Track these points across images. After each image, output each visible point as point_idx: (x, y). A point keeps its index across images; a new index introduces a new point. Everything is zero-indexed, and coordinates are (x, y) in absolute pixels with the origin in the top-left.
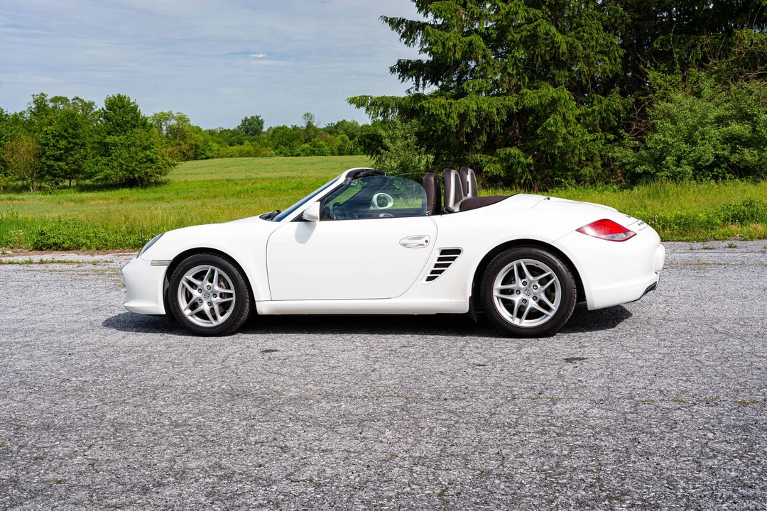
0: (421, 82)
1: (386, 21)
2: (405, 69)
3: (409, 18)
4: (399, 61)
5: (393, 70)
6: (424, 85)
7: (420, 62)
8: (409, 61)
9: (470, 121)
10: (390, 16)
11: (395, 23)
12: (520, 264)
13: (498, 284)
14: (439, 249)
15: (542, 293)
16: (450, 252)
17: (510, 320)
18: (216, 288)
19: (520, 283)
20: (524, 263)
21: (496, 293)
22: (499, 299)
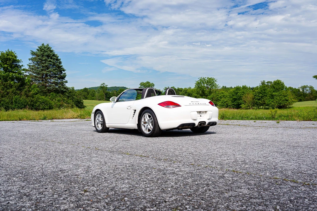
12: (146, 115)
13: (143, 120)
14: (133, 110)
15: (150, 123)
16: (135, 111)
17: (144, 131)
18: (100, 120)
19: (147, 120)
20: (148, 114)
21: (142, 123)
22: (143, 125)
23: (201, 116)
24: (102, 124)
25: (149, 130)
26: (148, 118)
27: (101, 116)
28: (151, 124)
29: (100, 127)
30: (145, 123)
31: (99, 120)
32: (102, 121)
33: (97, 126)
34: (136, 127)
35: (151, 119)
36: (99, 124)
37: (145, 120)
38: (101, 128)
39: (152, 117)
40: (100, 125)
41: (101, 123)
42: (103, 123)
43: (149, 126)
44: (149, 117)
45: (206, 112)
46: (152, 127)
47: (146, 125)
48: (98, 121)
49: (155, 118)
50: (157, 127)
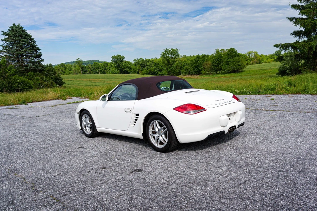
0: (301, 37)
1: (288, 19)
2: (296, 34)
3: (296, 17)
4: (294, 31)
5: (291, 34)
6: (302, 38)
7: (301, 31)
8: (297, 31)
9: (313, 49)
10: (290, 17)
11: (291, 19)
12: (155, 122)
13: (151, 129)
14: (134, 114)
15: (163, 134)
16: (138, 115)
17: (154, 144)
18: (88, 122)
19: (157, 130)
20: (157, 122)
21: (150, 133)
22: (151, 135)
23: (230, 119)
24: (91, 128)
25: (161, 143)
26: (159, 127)
27: (88, 117)
28: (163, 136)
29: (89, 131)
30: (154, 133)
31: (86, 121)
32: (91, 123)
33: (84, 129)
34: (141, 137)
35: (164, 129)
36: (87, 128)
37: (153, 128)
38: (91, 132)
39: (165, 126)
40: (89, 128)
41: (89, 126)
42: (93, 127)
43: (161, 138)
44: (161, 125)
45: (235, 113)
46: (166, 140)
47: (156, 136)
48: (85, 123)
49: (171, 128)
50: (174, 140)
